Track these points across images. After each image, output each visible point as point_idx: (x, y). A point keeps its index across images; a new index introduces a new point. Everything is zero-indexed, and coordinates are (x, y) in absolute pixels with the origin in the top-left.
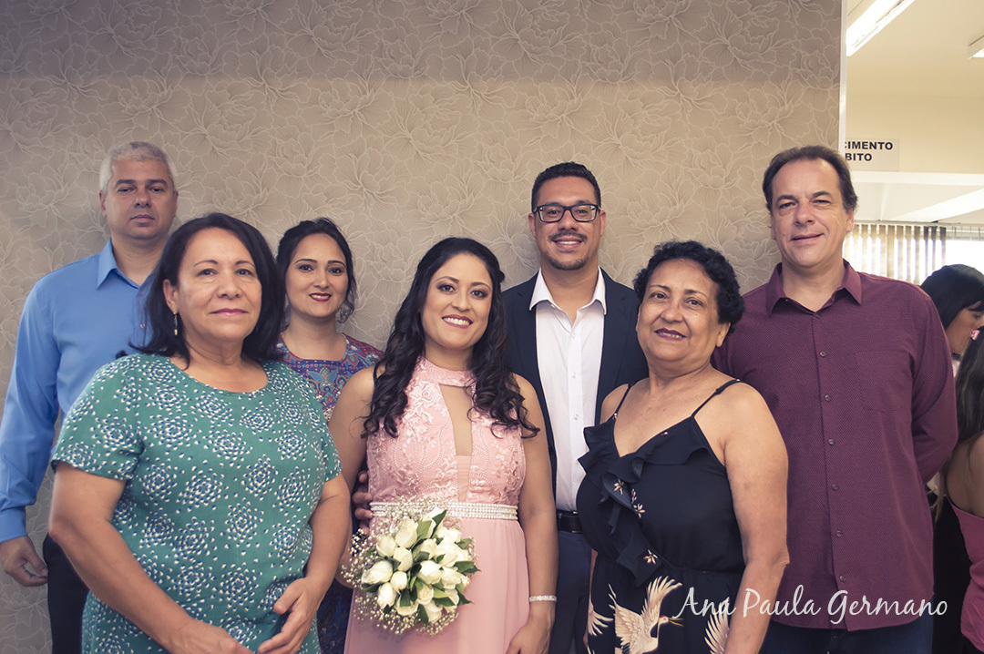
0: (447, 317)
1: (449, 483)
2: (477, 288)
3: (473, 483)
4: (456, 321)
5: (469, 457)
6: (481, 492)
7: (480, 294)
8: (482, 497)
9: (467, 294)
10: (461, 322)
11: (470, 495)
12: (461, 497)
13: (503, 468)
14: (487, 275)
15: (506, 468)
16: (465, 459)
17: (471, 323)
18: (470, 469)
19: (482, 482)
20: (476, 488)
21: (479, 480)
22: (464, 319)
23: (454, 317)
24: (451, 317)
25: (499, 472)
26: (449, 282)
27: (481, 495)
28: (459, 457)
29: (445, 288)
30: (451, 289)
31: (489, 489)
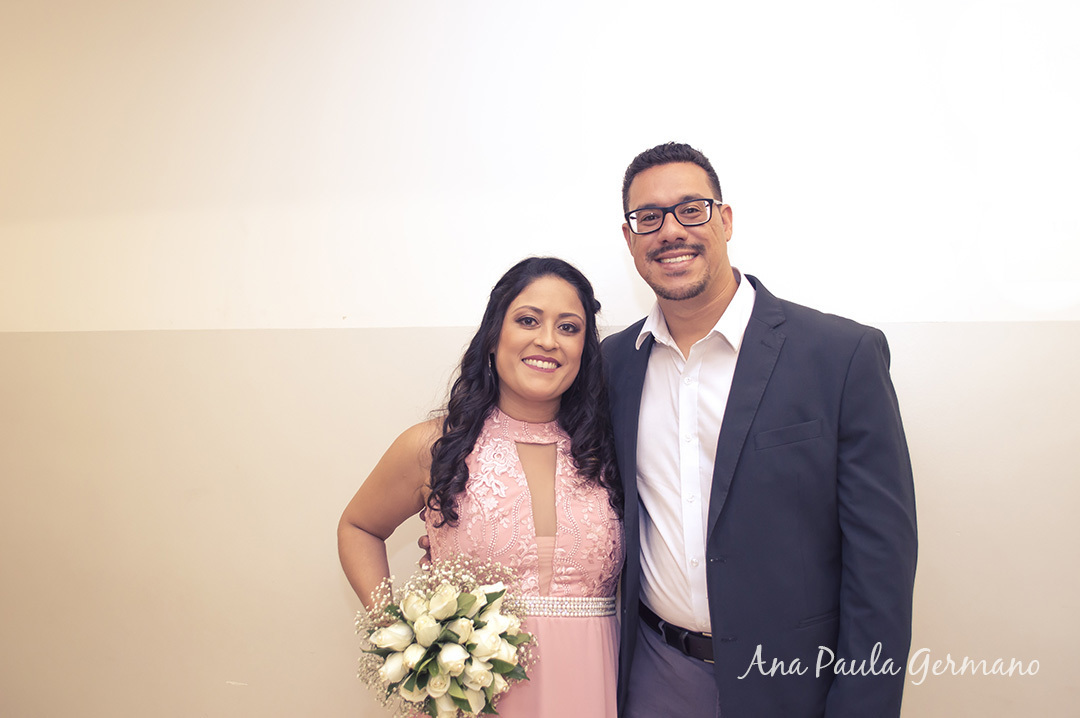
0: (529, 358)
1: (528, 572)
2: (567, 321)
3: (558, 571)
4: (540, 364)
5: (553, 538)
6: (570, 583)
7: (569, 329)
8: (571, 588)
9: (554, 329)
10: (546, 365)
11: (555, 587)
12: (543, 589)
13: (596, 550)
14: (580, 304)
15: (600, 550)
16: (547, 541)
17: (559, 365)
18: (554, 553)
19: (571, 569)
20: (562, 578)
21: (567, 567)
22: (549, 360)
23: (537, 358)
24: (533, 358)
25: (591, 555)
26: (530, 314)
27: (570, 587)
28: (538, 538)
29: (525, 321)
30: (533, 323)
31: (579, 578)
